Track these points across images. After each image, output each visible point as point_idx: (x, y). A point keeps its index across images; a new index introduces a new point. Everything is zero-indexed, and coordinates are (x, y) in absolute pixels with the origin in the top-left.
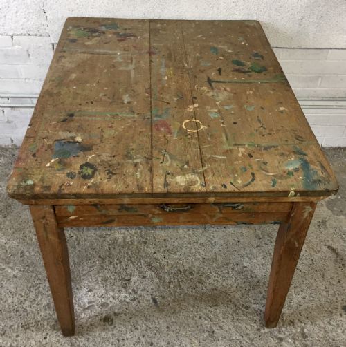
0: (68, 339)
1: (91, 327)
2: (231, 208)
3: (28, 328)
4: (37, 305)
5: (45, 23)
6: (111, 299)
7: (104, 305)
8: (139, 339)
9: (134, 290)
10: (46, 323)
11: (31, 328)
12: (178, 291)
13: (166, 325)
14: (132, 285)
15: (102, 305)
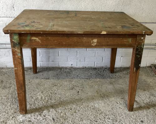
5: (13, 12)
6: (33, 119)
9: (44, 116)
12: (65, 116)
14: (43, 114)
15: (28, 121)
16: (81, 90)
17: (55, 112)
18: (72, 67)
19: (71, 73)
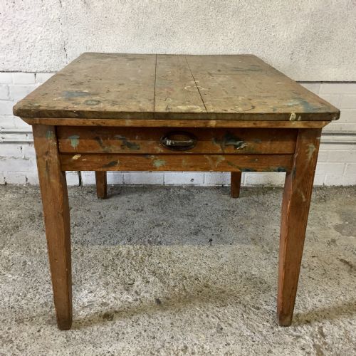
0: (64, 332)
1: (89, 322)
2: (233, 147)
3: (23, 322)
4: (34, 303)
5: (64, 60)
6: (113, 299)
7: (104, 304)
8: (140, 333)
9: (136, 292)
10: (41, 318)
11: (26, 323)
12: (184, 293)
13: (170, 321)
14: (135, 288)
15: (102, 304)
16: (217, 235)
17: (161, 284)
18: (192, 186)
19: (191, 197)
